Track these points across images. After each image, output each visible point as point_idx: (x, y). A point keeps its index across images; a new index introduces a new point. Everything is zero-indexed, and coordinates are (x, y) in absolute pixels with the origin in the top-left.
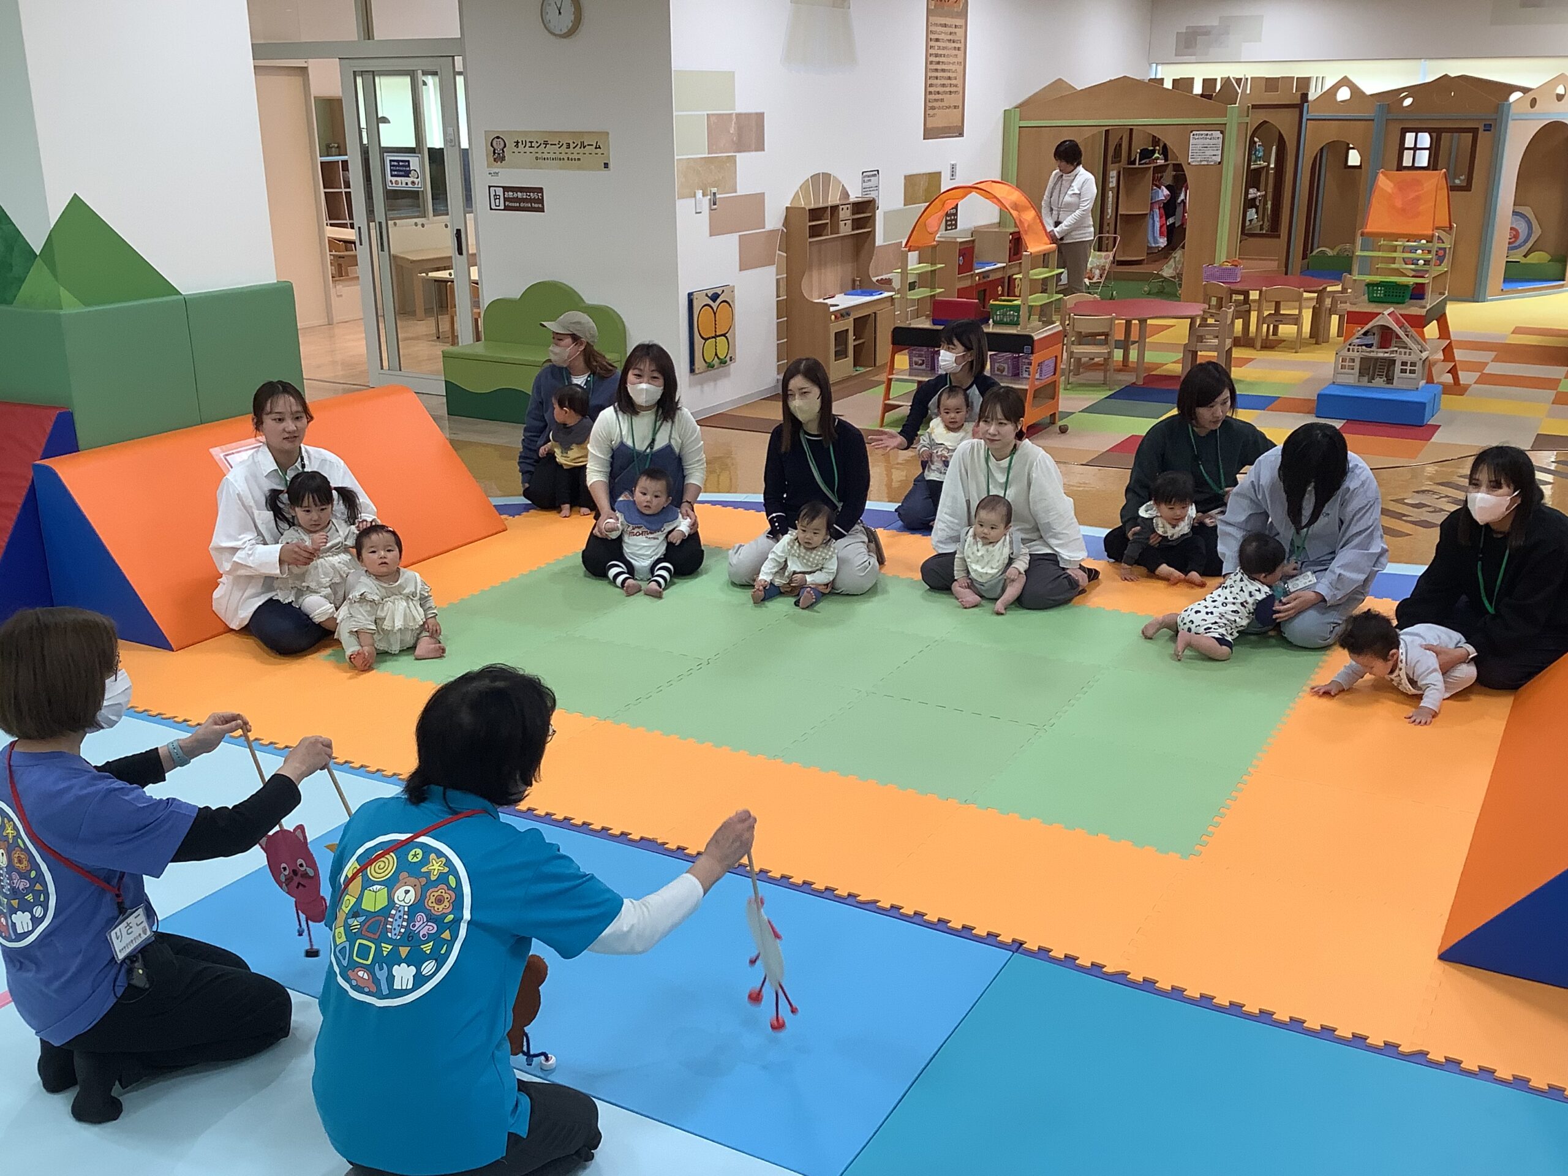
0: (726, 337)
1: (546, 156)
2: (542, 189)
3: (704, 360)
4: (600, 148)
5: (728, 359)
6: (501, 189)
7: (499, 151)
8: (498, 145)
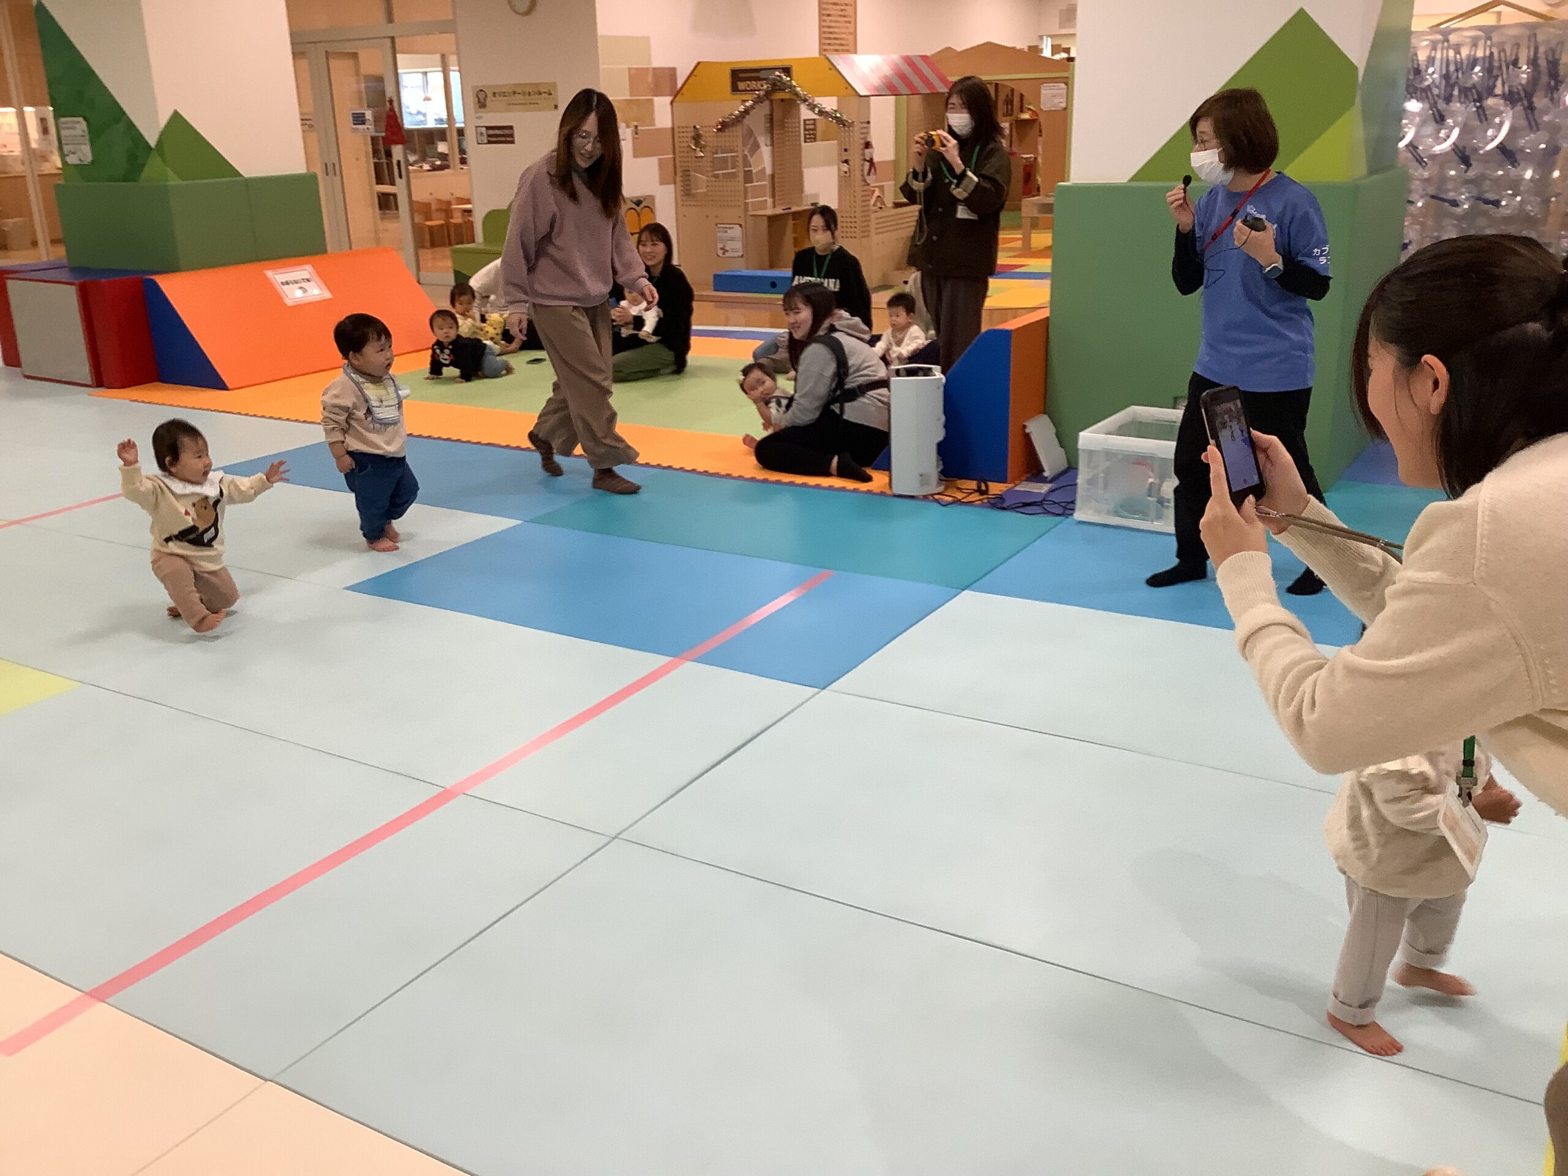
1: (514, 102)
2: (512, 126)
6: (484, 129)
7: (482, 100)
8: (482, 96)
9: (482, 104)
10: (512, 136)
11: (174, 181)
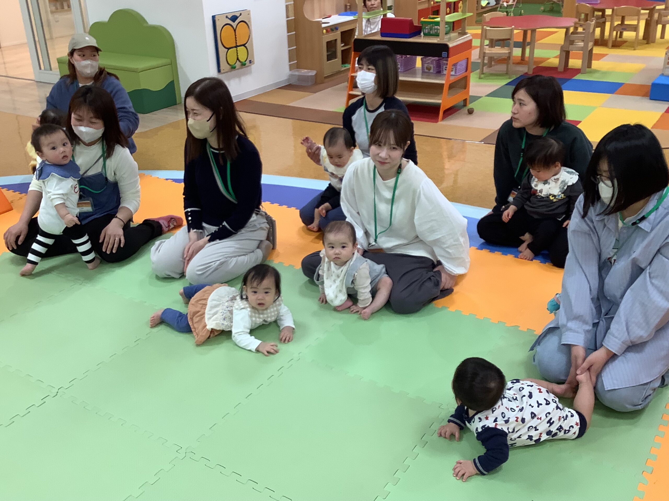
0: (246, 47)
3: (228, 63)
5: (247, 62)
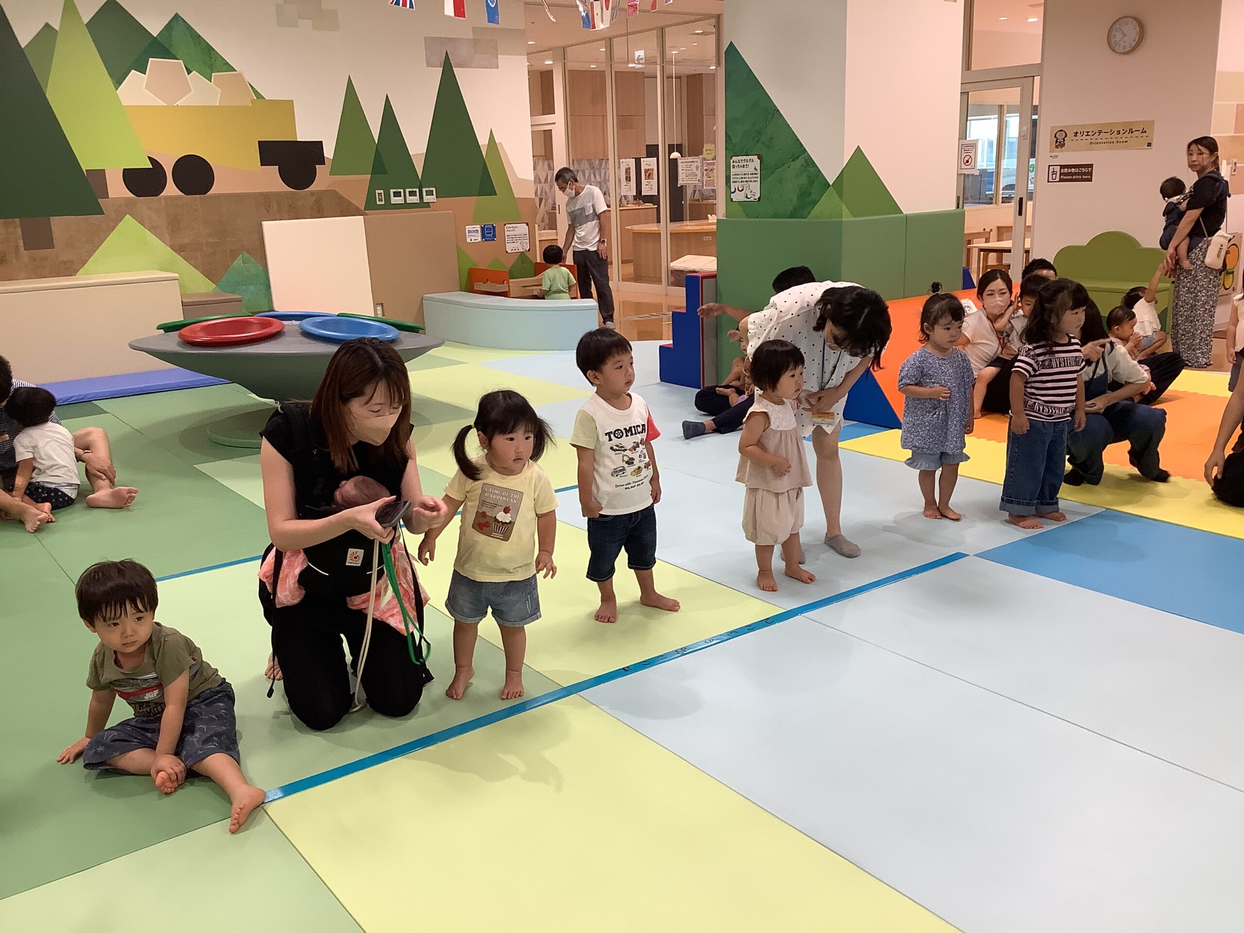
1: (1099, 141)
2: (1093, 164)
4: (1145, 132)
6: (1059, 167)
7: (1060, 140)
8: (1060, 136)
9: (1059, 144)
10: (1091, 174)
11: (847, 217)
